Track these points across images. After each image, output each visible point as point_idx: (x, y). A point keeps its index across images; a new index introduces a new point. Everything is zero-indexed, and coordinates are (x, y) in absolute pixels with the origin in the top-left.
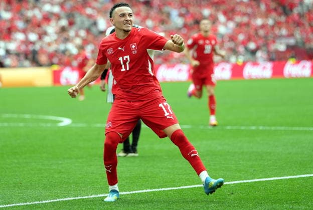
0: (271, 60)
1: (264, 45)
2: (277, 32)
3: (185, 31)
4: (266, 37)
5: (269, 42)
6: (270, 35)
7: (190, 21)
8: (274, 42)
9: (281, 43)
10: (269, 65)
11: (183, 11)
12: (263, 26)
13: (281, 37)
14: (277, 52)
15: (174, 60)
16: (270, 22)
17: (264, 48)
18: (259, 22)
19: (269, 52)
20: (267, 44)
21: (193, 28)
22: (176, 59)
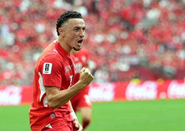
0: (112, 81)
1: (105, 65)
2: (118, 49)
3: (16, 49)
4: (107, 55)
5: (110, 61)
6: (111, 53)
7: (22, 38)
8: (115, 61)
9: (123, 62)
10: (110, 87)
11: (14, 26)
12: (103, 44)
13: (123, 55)
14: (119, 72)
15: (5, 82)
16: (111, 38)
17: (104, 68)
18: (99, 38)
19: (110, 73)
20: (107, 64)
21: (26, 45)
22: (7, 80)
